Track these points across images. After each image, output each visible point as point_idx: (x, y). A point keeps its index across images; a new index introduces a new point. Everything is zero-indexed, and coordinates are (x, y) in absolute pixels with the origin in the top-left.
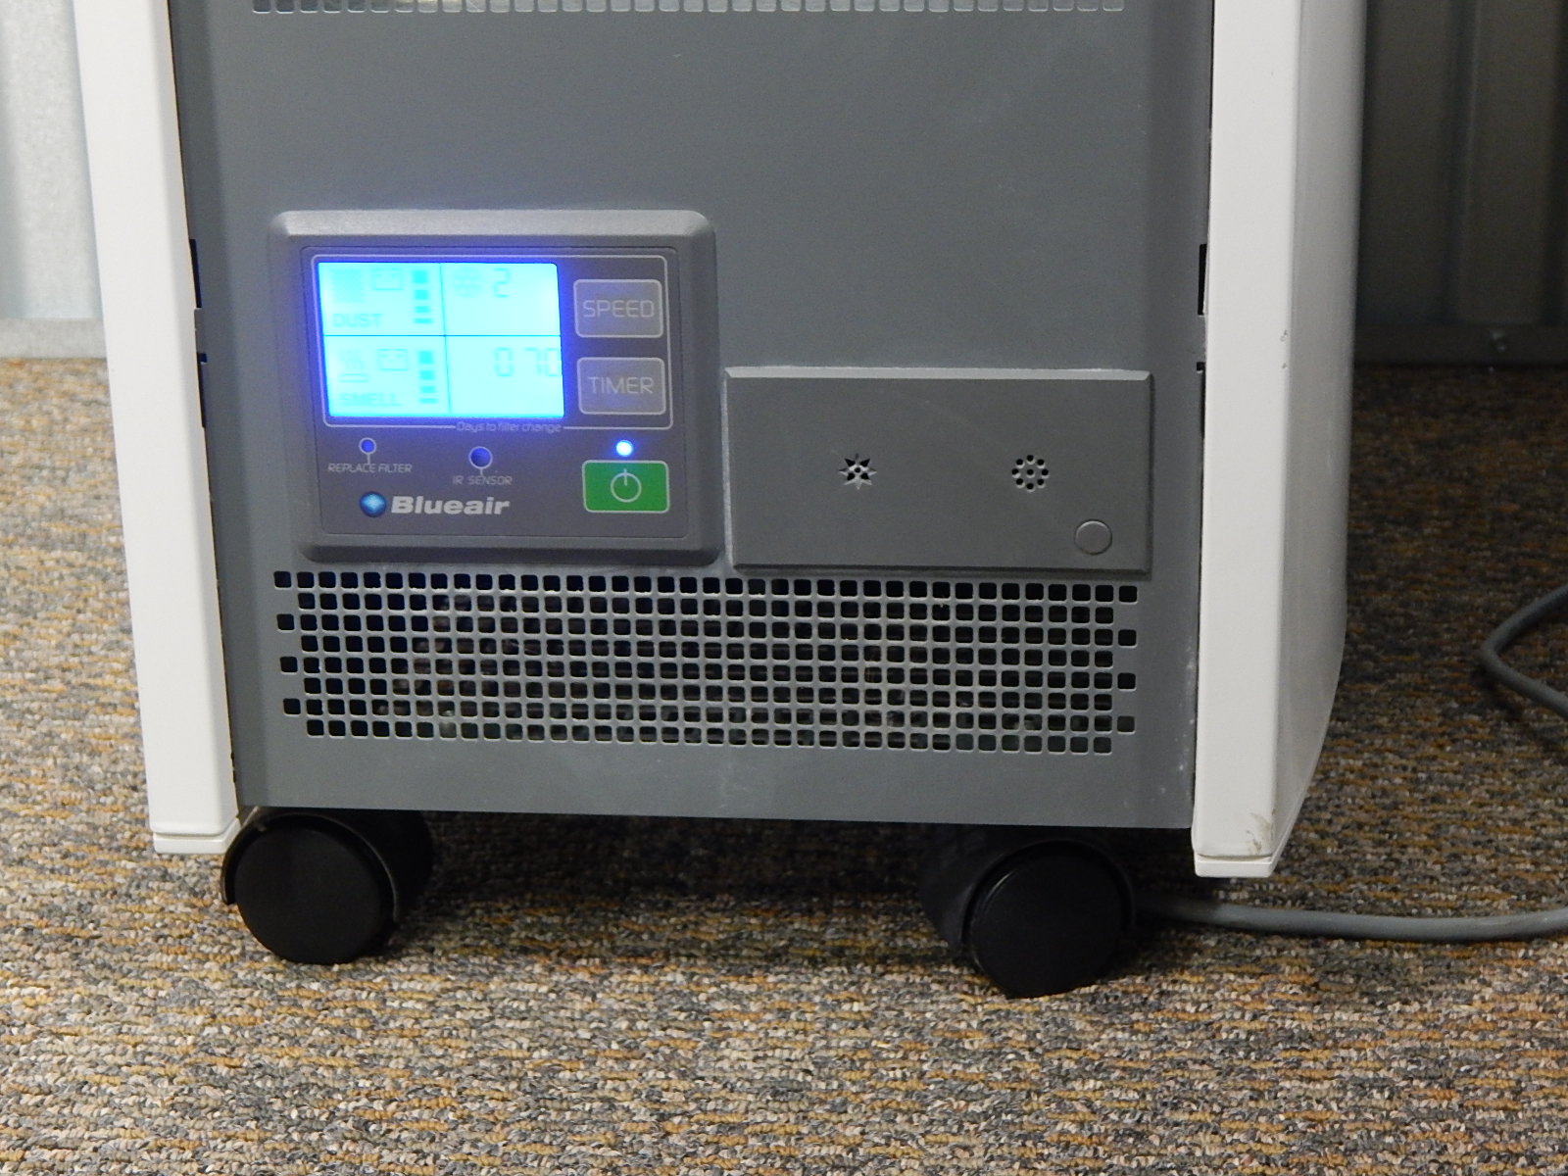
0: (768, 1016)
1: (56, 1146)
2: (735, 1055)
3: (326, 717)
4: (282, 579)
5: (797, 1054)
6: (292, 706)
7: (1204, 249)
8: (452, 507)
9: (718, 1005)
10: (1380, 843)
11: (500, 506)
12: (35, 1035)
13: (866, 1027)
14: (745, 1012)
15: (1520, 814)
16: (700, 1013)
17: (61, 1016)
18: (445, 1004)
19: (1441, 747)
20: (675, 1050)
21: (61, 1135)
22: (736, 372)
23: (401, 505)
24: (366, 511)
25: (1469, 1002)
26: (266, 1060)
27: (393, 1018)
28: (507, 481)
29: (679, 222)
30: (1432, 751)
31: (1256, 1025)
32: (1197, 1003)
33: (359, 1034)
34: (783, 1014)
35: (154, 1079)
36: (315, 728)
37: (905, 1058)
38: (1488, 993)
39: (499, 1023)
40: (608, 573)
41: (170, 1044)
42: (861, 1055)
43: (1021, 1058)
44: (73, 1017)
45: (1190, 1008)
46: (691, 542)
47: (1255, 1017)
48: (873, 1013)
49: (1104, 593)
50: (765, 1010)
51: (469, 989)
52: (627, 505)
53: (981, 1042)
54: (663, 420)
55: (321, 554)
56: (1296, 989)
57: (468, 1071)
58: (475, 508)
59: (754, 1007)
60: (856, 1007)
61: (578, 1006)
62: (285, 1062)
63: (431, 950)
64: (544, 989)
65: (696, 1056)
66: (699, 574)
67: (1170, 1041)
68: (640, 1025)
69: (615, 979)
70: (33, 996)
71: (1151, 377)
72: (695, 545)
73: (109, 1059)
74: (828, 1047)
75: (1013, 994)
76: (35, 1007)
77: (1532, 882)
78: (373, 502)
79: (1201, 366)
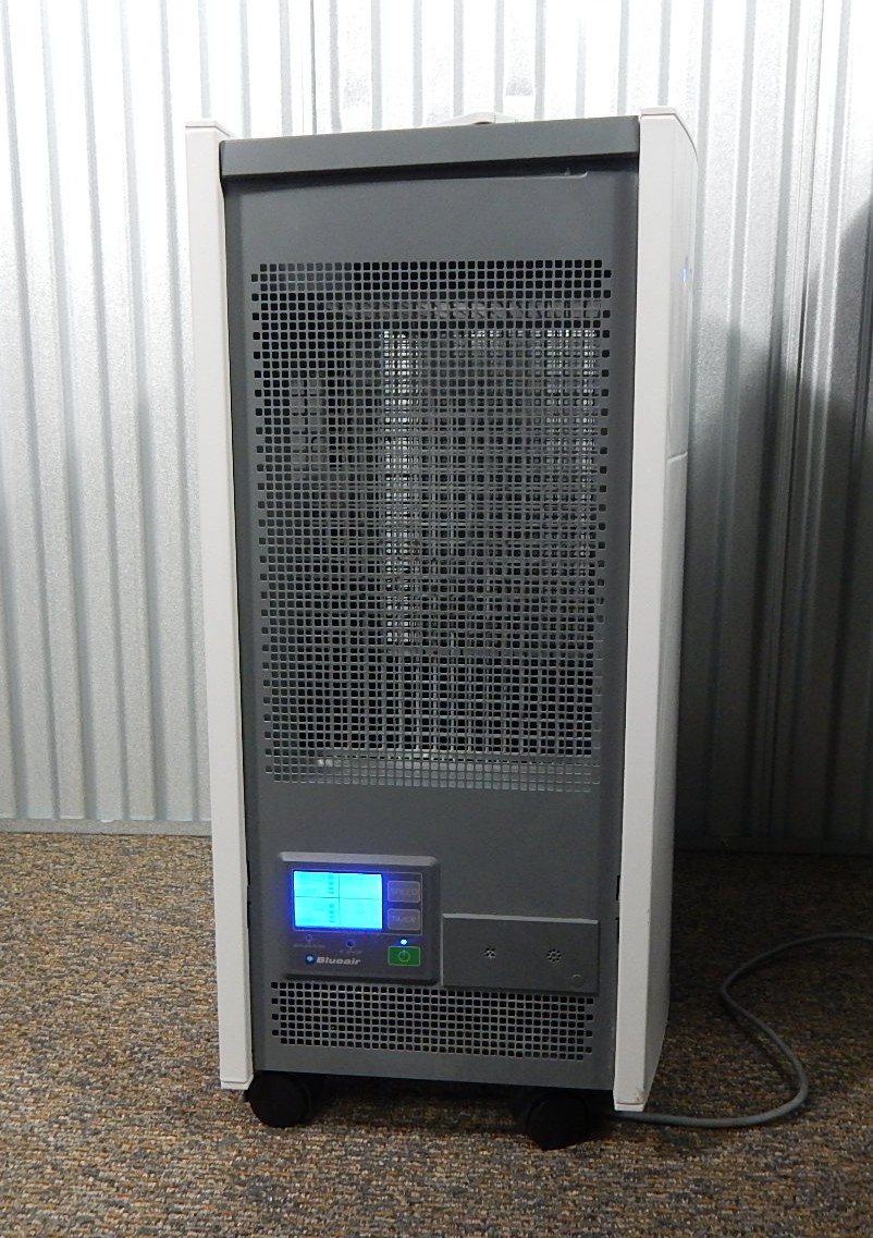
0: (451, 1157)
1: (180, 1213)
2: (439, 1175)
3: (288, 1037)
4: (274, 985)
5: (462, 1175)
6: (275, 1033)
7: (619, 877)
8: (340, 961)
9: (432, 1151)
10: (683, 1080)
11: (357, 961)
12: (172, 1159)
13: (489, 1163)
14: (442, 1154)
15: (737, 1066)
16: (426, 1154)
17: (181, 1150)
18: (328, 1148)
19: (706, 1033)
20: (416, 1172)
21: (182, 1207)
22: (446, 916)
23: (320, 960)
24: (307, 961)
25: (719, 1158)
26: (260, 1173)
27: (308, 1154)
28: (360, 952)
29: (426, 861)
30: (702, 1035)
31: (637, 1166)
32: (615, 1155)
33: (295, 1161)
34: (457, 1155)
35: (217, 1181)
36: (284, 1041)
37: (504, 1178)
38: (726, 1153)
39: (349, 1157)
40: (396, 987)
41: (223, 1165)
42: (487, 1176)
43: (547, 1179)
44: (186, 1151)
45: (612, 1157)
46: (428, 977)
47: (637, 1162)
48: (491, 1156)
49: (581, 1001)
50: (450, 1154)
51: (337, 1141)
52: (404, 963)
53: (532, 1171)
54: (419, 932)
55: (290, 977)
56: (652, 1149)
57: (337, 1180)
58: (348, 962)
59: (446, 1152)
60: (485, 1153)
61: (379, 1150)
62: (267, 1174)
63: (322, 1122)
64: (366, 1141)
65: (424, 1175)
66: (430, 988)
67: (605, 1173)
68: (403, 1159)
69: (393, 1137)
70: (170, 1140)
71: (599, 923)
72: (429, 978)
73: (200, 1171)
74: (474, 1172)
75: (544, 1149)
76: (171, 1145)
77: (742, 1099)
78: (310, 959)
79: (618, 919)
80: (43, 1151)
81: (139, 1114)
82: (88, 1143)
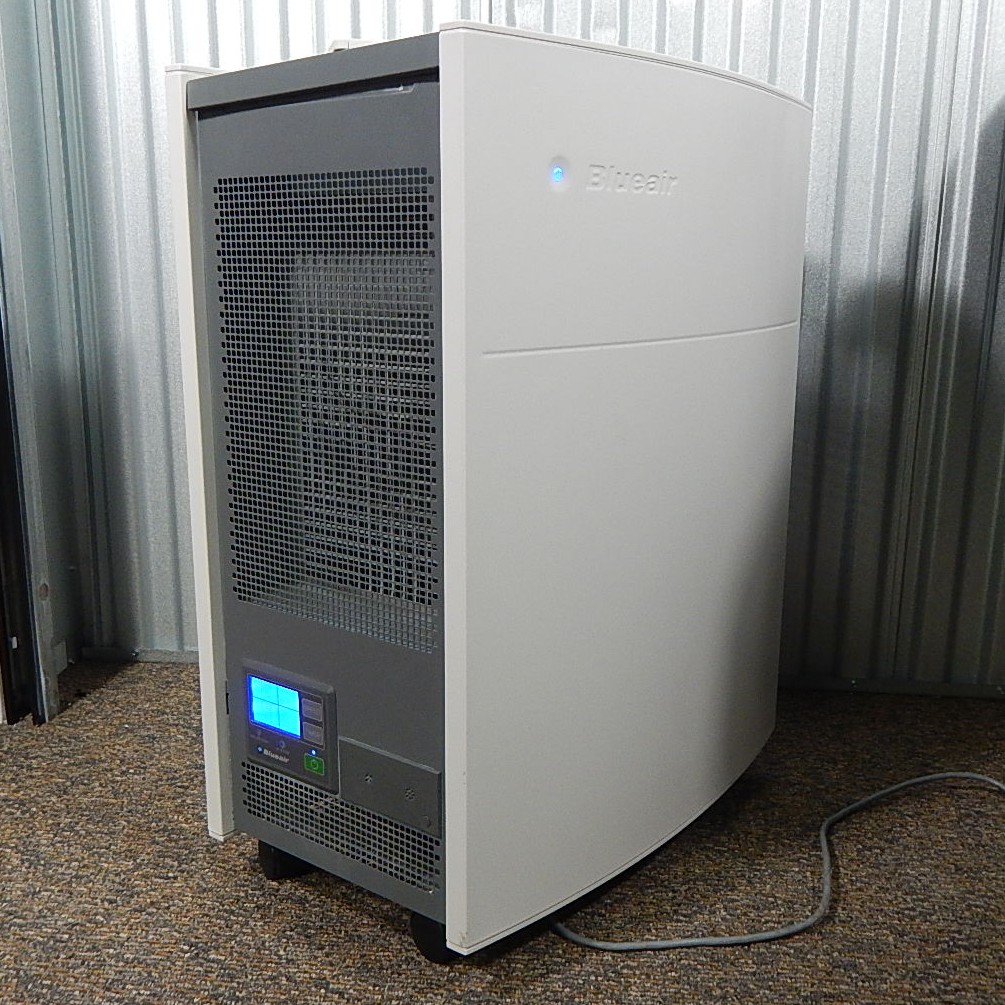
0: (643, 977)
2: (634, 994)
5: (656, 994)
9: (625, 971)
10: (844, 909)
12: (392, 973)
13: (678, 983)
14: (635, 974)
15: (890, 898)
16: (619, 974)
17: (400, 966)
18: (531, 966)
19: (859, 866)
20: (613, 990)
25: (886, 983)
26: (473, 988)
27: (514, 971)
30: (855, 867)
31: (812, 990)
32: (791, 978)
33: (503, 978)
34: (648, 976)
35: (436, 995)
37: (693, 998)
38: (892, 979)
39: (551, 975)
41: (439, 980)
42: (679, 995)
43: (733, 1000)
44: (404, 967)
45: (789, 981)
47: (812, 986)
48: (679, 977)
50: (641, 974)
51: (538, 960)
53: (718, 992)
56: (824, 974)
57: (543, 997)
59: (637, 972)
60: (673, 974)
61: (577, 969)
62: (479, 990)
64: (564, 961)
65: (621, 994)
67: (784, 995)
68: (600, 979)
69: (588, 957)
70: (388, 956)
73: (419, 986)
74: (666, 992)
76: (390, 961)
77: (900, 929)
80: (276, 963)
81: (356, 931)
82: (316, 958)
